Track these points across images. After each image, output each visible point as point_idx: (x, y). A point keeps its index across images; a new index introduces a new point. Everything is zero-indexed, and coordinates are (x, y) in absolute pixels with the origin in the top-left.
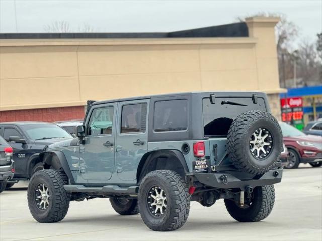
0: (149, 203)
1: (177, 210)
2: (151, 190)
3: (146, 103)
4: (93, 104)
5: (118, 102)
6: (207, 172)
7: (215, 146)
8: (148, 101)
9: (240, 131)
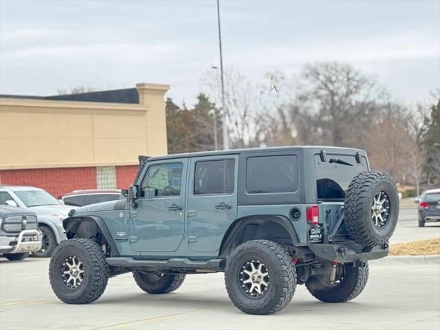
0: (241, 280)
1: (285, 289)
2: (245, 264)
3: (233, 159)
4: (149, 159)
5: (188, 157)
6: (322, 243)
7: (328, 212)
8: (236, 157)
9: (364, 194)
